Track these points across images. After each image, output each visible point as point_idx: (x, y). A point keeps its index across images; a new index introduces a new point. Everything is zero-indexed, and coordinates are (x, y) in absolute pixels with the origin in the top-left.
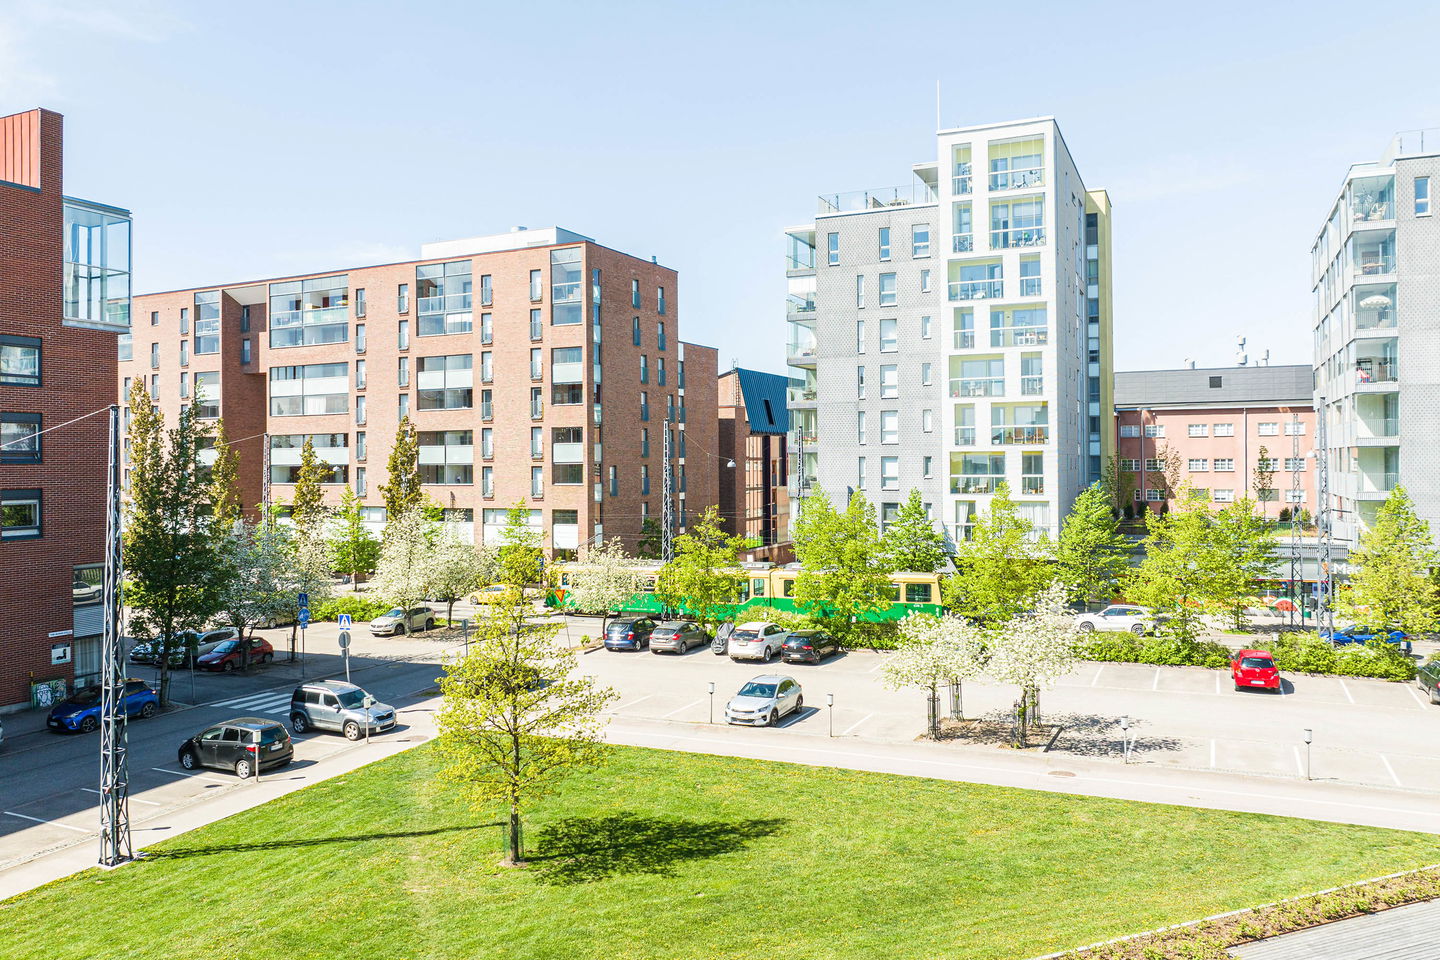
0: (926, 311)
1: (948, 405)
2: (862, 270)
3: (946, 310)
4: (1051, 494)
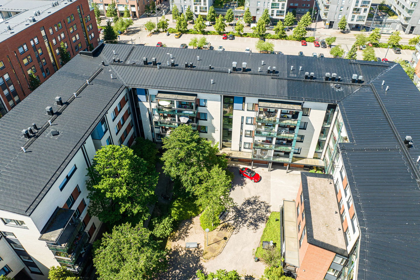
4: (207, 6)
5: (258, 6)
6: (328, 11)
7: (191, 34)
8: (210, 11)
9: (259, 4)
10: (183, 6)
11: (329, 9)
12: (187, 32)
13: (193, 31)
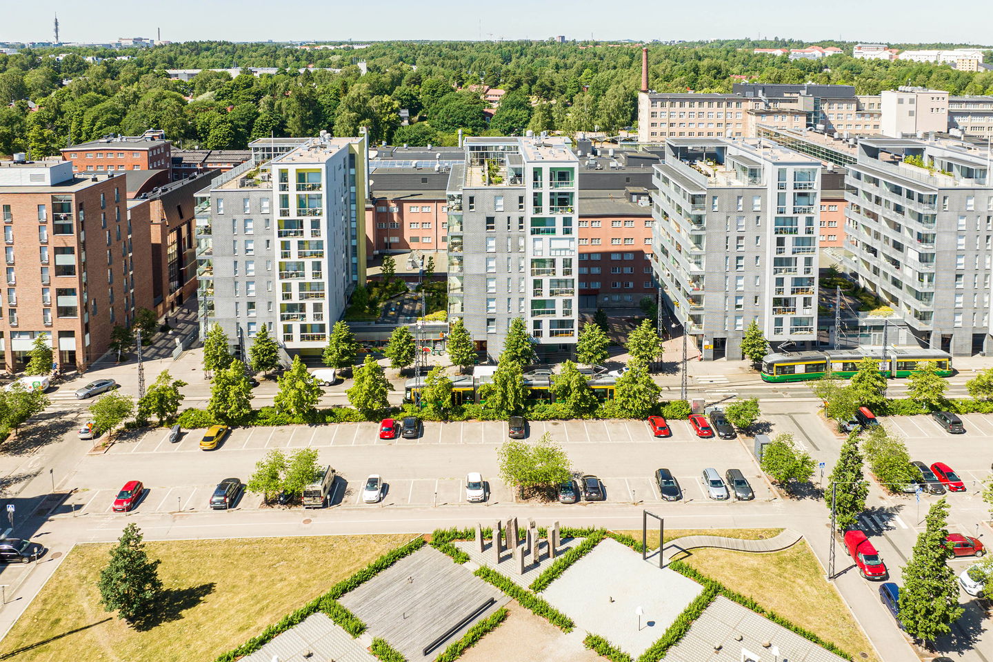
0: (268, 238)
1: (279, 283)
2: (236, 217)
3: (277, 242)
4: (326, 320)
5: (491, 311)
6: (702, 309)
7: (266, 428)
8: (334, 339)
9: (492, 304)
10: (244, 326)
11: (703, 306)
12: (250, 418)
13: (272, 417)
